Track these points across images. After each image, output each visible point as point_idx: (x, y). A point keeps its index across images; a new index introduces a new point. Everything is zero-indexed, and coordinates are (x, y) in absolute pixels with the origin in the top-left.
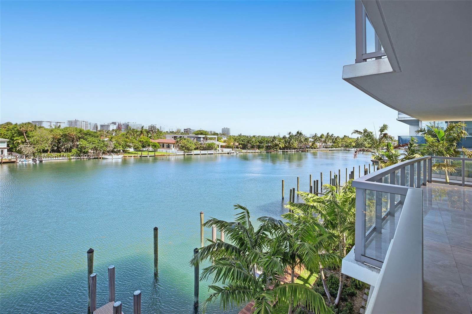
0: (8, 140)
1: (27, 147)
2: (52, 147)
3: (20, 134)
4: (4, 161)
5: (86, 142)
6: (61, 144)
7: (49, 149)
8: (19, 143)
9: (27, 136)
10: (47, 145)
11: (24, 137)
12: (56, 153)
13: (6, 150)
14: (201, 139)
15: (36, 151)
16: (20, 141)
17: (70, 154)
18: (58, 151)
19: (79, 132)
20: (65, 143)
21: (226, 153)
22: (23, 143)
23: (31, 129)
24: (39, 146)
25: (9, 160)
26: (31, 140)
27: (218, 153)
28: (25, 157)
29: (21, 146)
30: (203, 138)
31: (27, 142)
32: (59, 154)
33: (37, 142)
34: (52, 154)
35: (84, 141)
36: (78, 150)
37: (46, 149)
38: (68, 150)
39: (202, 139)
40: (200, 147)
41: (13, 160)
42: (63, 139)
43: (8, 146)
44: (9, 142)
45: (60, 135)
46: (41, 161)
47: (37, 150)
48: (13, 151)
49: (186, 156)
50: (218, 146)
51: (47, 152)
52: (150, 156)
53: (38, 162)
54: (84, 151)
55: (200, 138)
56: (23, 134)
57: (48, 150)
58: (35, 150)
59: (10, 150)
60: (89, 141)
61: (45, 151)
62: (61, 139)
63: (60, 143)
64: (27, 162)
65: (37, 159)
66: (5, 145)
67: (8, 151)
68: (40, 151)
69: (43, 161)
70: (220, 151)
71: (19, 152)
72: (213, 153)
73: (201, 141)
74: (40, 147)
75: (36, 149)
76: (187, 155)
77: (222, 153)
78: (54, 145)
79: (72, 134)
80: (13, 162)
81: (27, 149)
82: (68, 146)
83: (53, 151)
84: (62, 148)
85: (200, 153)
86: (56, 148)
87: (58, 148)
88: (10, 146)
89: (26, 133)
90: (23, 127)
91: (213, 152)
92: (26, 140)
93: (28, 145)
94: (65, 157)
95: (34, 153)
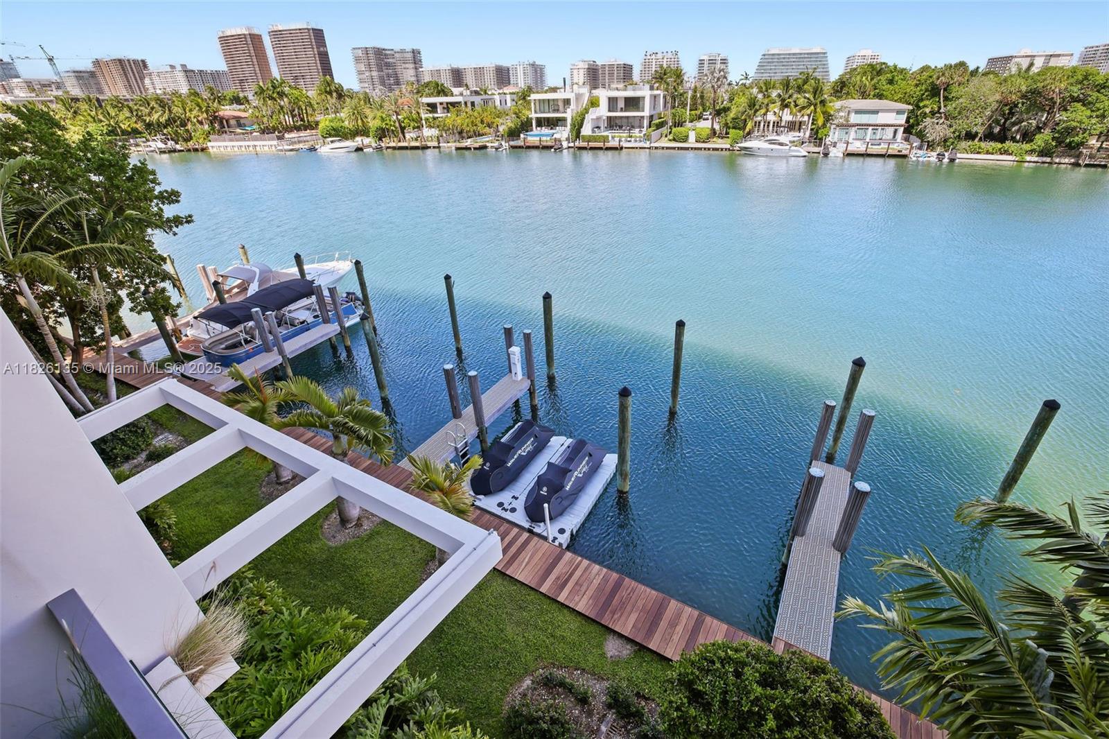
0: (911, 107)
1: (937, 123)
2: (990, 126)
3: (934, 91)
4: (890, 152)
5: (1088, 113)
6: (1014, 119)
7: (980, 130)
8: (925, 114)
9: (946, 98)
10: (980, 120)
11: (939, 102)
12: (991, 143)
13: (902, 129)
15: (952, 136)
16: (927, 110)
17: (1027, 147)
18: (1002, 138)
19: (1081, 83)
20: (1025, 116)
22: (933, 113)
23: (960, 79)
24: (961, 121)
25: (899, 151)
26: (951, 107)
29: (928, 122)
31: (940, 113)
32: (999, 145)
33: (960, 113)
34: (983, 144)
35: (1084, 108)
36: (1053, 139)
37: (974, 130)
38: (1027, 136)
41: (904, 152)
42: (1023, 104)
43: (907, 121)
44: (912, 111)
45: (1020, 92)
46: (952, 160)
47: (954, 132)
48: (911, 133)
51: (973, 140)
53: (946, 160)
54: (1070, 142)
57: (977, 133)
58: (949, 132)
59: (908, 130)
60: (1099, 110)
61: (970, 136)
62: (1018, 103)
63: (1011, 113)
64: (926, 159)
65: (946, 154)
66: (902, 119)
67: (904, 132)
68: (959, 136)
69: (957, 161)
71: (921, 135)
74: (962, 125)
75: (952, 130)
78: (997, 122)
79: (1053, 88)
80: (905, 156)
81: (936, 129)
82: (1031, 124)
83: (989, 136)
84: (1013, 129)
86: (997, 130)
87: (1004, 129)
88: (911, 121)
89: (945, 90)
90: (943, 75)
92: (940, 108)
93: (941, 121)
94: (1009, 154)
95: (945, 141)
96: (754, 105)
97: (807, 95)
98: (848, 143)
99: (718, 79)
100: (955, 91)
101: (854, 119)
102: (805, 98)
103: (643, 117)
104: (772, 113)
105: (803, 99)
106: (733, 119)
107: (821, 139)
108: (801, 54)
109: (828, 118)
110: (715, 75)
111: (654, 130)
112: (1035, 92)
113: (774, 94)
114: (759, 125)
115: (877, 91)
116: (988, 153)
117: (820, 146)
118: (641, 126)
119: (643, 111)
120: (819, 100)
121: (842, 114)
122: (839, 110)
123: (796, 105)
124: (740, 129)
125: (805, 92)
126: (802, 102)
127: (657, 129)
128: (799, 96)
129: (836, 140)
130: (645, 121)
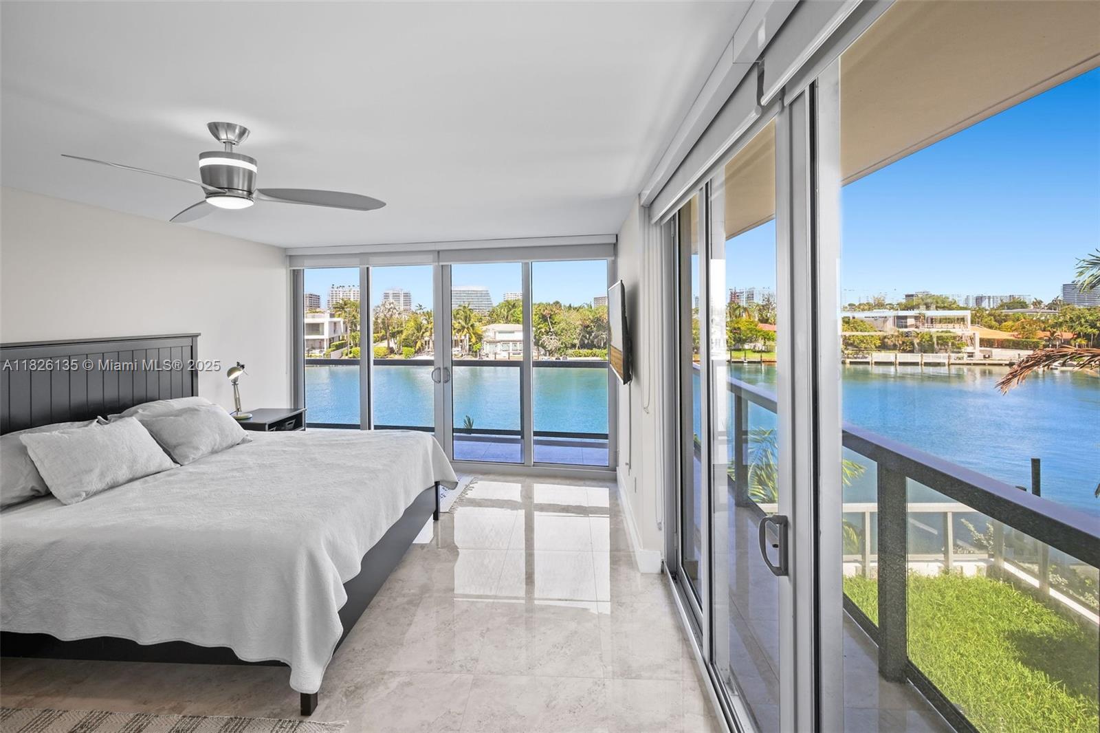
1: (551, 339)
2: (582, 339)
3: (544, 319)
6: (593, 335)
7: (577, 342)
8: (542, 333)
9: (552, 323)
10: (575, 336)
11: (548, 324)
14: (908, 320)
16: (543, 330)
17: (605, 352)
18: (591, 346)
20: (597, 334)
21: (1001, 365)
22: (547, 333)
23: (557, 311)
24: (564, 337)
26: (556, 328)
27: (966, 360)
28: (548, 354)
29: (545, 337)
30: (916, 318)
31: (551, 332)
32: (590, 351)
33: (562, 332)
34: (581, 351)
37: (573, 342)
39: (911, 321)
40: (903, 343)
42: (594, 326)
45: (589, 319)
47: (562, 344)
49: (848, 366)
50: (972, 339)
51: (575, 348)
52: (749, 362)
55: (905, 318)
56: (546, 320)
57: (576, 344)
58: (559, 344)
61: (574, 346)
62: (592, 325)
63: (590, 332)
65: (562, 358)
68: (566, 346)
70: (978, 357)
72: (946, 361)
73: (906, 327)
74: (565, 339)
75: (560, 342)
76: (851, 363)
77: (984, 364)
78: (585, 337)
83: (583, 346)
84: (594, 341)
85: (893, 360)
86: (585, 342)
87: (589, 341)
88: (536, 337)
89: (550, 318)
90: (547, 309)
91: (944, 358)
92: (550, 329)
93: (553, 337)
94: (597, 356)
95: (559, 350)
96: (421, 329)
97: (460, 321)
98: (495, 354)
99: (389, 310)
100: (557, 319)
101: (499, 337)
102: (459, 323)
103: (323, 340)
106: (404, 339)
107: (476, 352)
109: (479, 338)
111: (334, 350)
112: (598, 319)
115: (515, 318)
116: (585, 356)
117: (476, 356)
118: (321, 348)
119: (323, 334)
120: (470, 325)
121: (488, 334)
122: (485, 332)
123: (454, 328)
124: (411, 347)
127: (337, 349)
129: (488, 352)
130: (325, 343)
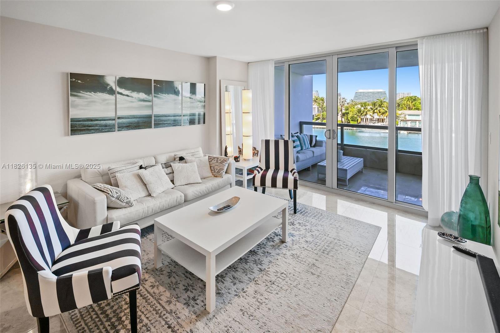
96: (360, 112)
99: (343, 102)
101: (408, 118)
102: (383, 109)
104: (369, 115)
105: (382, 110)
106: (351, 117)
108: (373, 92)
109: (397, 118)
110: (341, 100)
113: (369, 108)
114: (363, 120)
115: (416, 107)
121: (402, 116)
122: (401, 114)
123: (380, 112)
125: (383, 107)
126: (382, 111)
128: (380, 109)
